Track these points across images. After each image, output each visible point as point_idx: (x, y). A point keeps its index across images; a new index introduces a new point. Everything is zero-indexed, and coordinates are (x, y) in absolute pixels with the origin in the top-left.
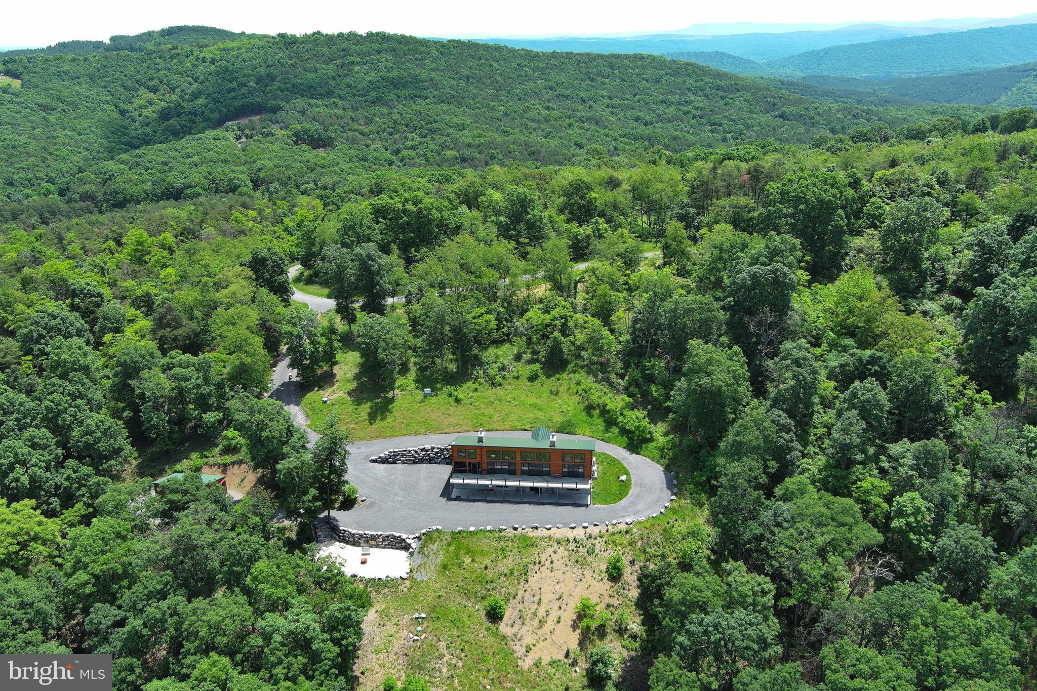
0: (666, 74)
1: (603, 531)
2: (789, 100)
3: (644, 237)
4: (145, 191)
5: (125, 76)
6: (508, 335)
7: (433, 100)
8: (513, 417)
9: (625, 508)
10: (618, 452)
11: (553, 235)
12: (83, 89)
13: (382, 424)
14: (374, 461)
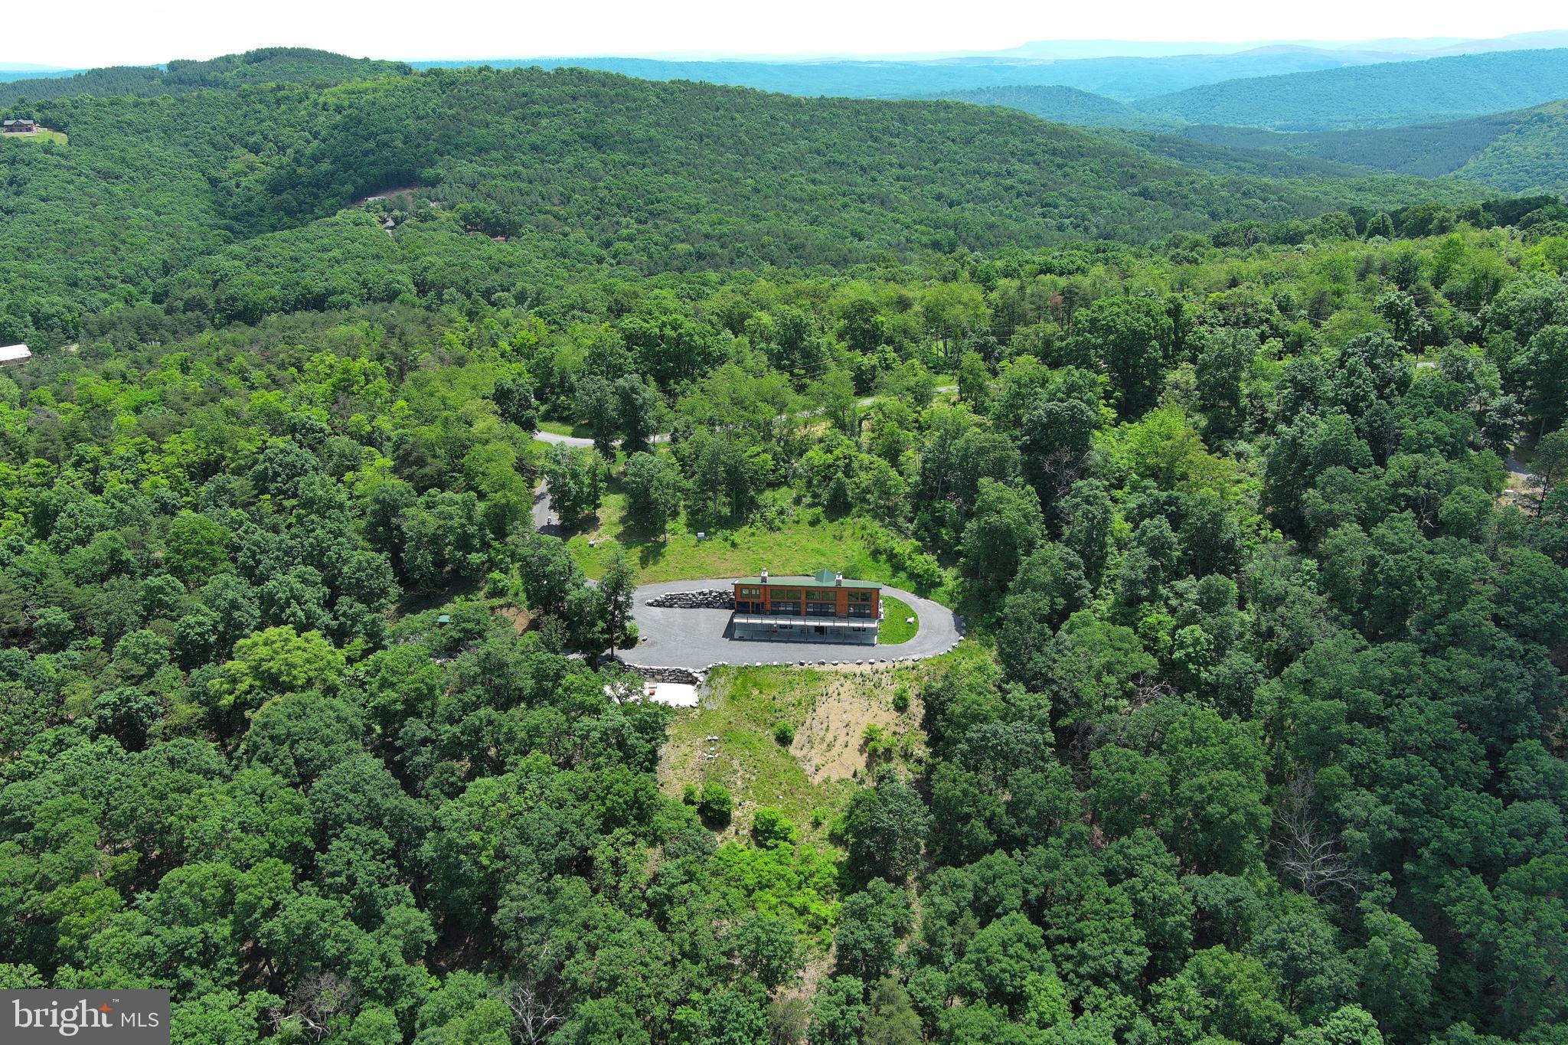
0: (981, 131)
1: (890, 666)
2: (1154, 171)
3: (937, 368)
4: (272, 298)
5: (214, 128)
6: (785, 477)
7: (653, 169)
8: (794, 562)
9: (911, 647)
10: (906, 596)
11: (832, 365)
12: (156, 147)
13: (655, 568)
14: (651, 605)
